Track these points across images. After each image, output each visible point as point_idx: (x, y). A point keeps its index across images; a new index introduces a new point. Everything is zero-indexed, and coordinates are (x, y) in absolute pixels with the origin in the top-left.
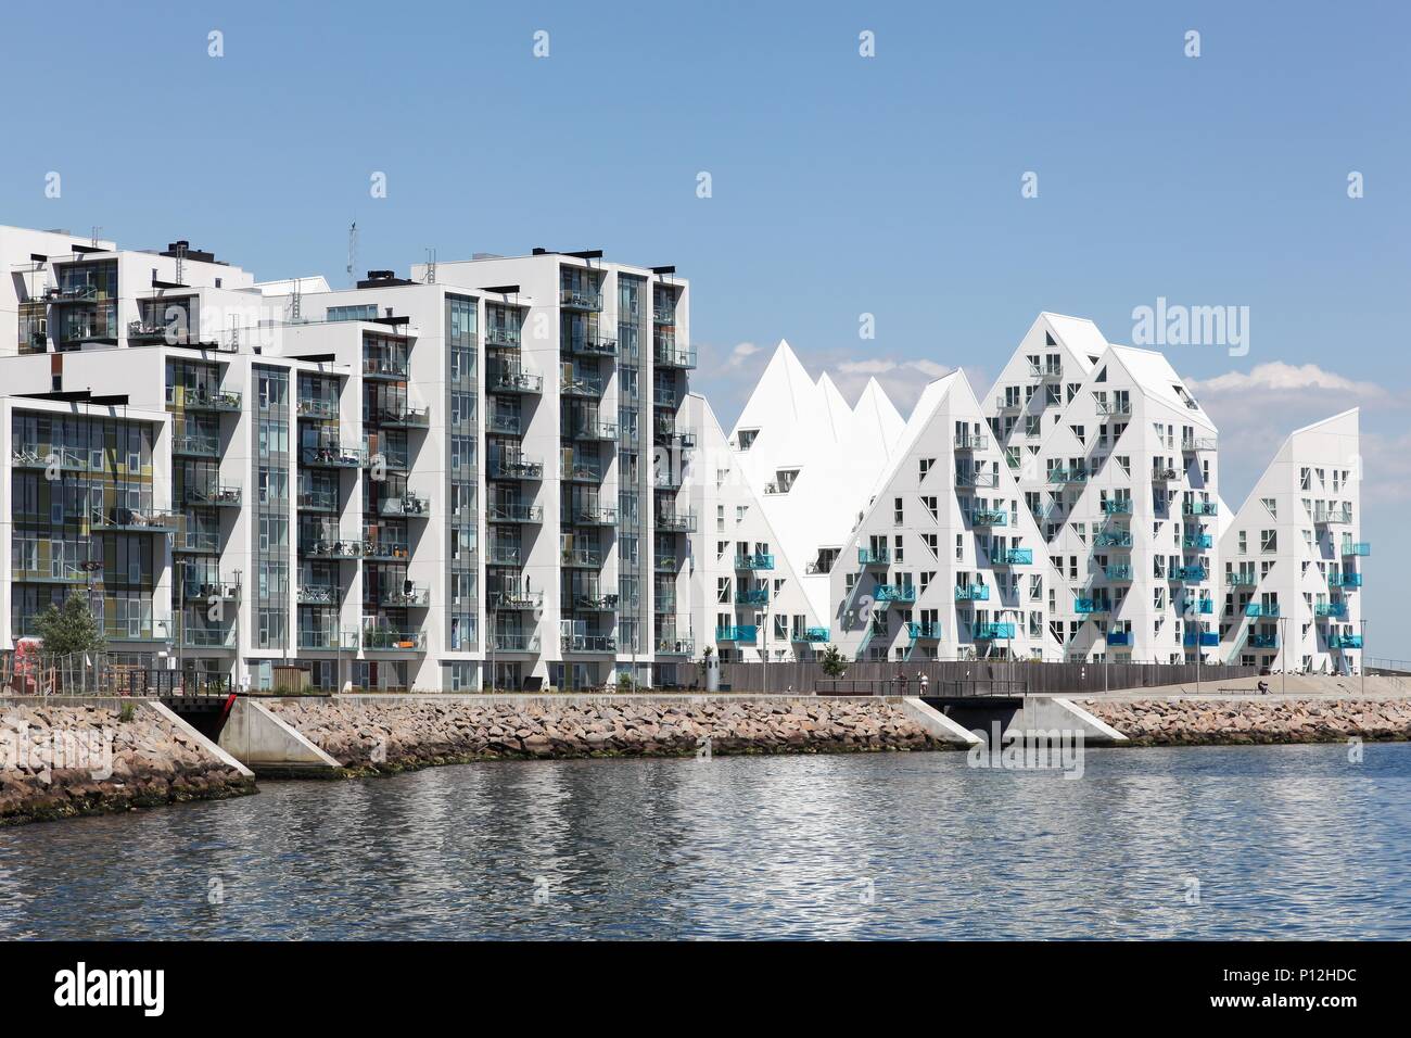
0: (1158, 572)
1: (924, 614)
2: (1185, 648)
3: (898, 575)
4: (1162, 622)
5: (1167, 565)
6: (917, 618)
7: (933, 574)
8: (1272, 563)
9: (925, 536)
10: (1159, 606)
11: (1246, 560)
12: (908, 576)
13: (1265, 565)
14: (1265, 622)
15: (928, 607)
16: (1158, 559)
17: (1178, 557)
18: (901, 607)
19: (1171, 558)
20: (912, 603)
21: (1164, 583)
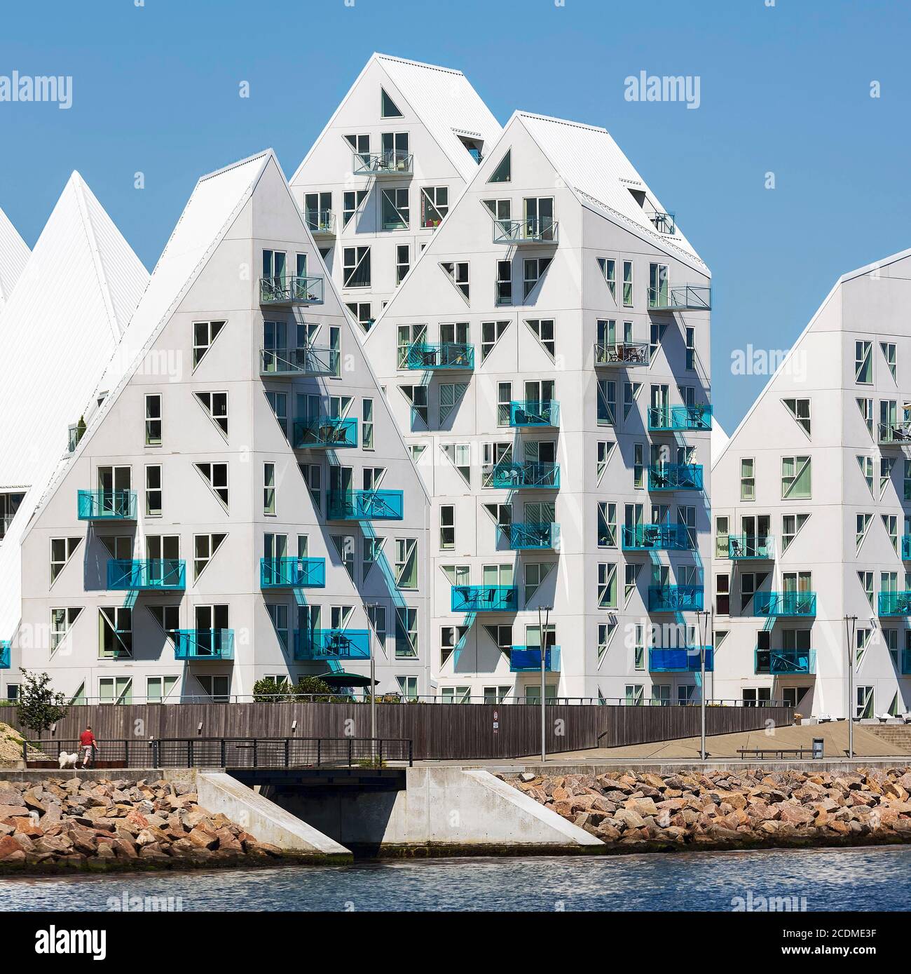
0: (604, 535)
1: (202, 613)
2: (652, 674)
3: (153, 542)
4: (611, 627)
5: (620, 520)
6: (187, 622)
7: (218, 539)
8: (803, 517)
9: (204, 468)
10: (607, 598)
11: (754, 512)
12: (172, 543)
13: (788, 520)
14: (789, 626)
15: (211, 601)
16: (605, 509)
17: (639, 507)
18: (158, 602)
19: (629, 509)
20: (181, 592)
21: (616, 556)
